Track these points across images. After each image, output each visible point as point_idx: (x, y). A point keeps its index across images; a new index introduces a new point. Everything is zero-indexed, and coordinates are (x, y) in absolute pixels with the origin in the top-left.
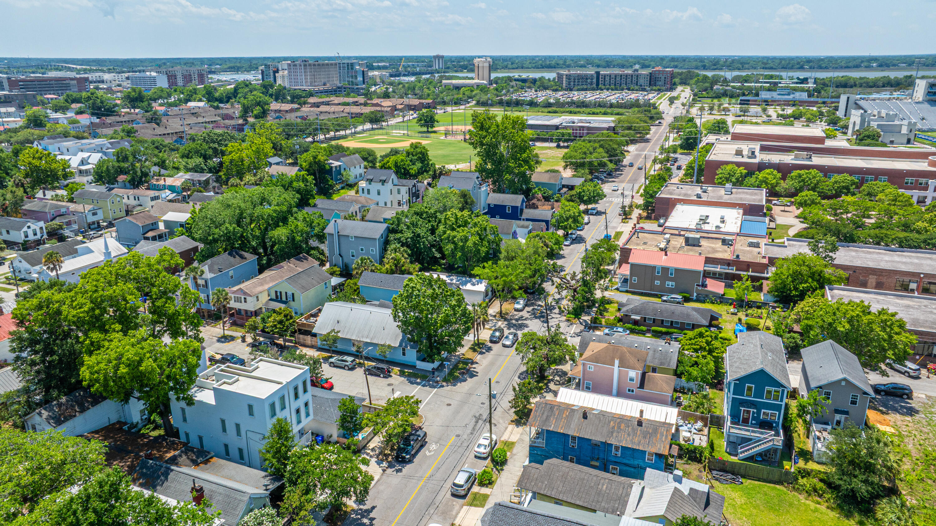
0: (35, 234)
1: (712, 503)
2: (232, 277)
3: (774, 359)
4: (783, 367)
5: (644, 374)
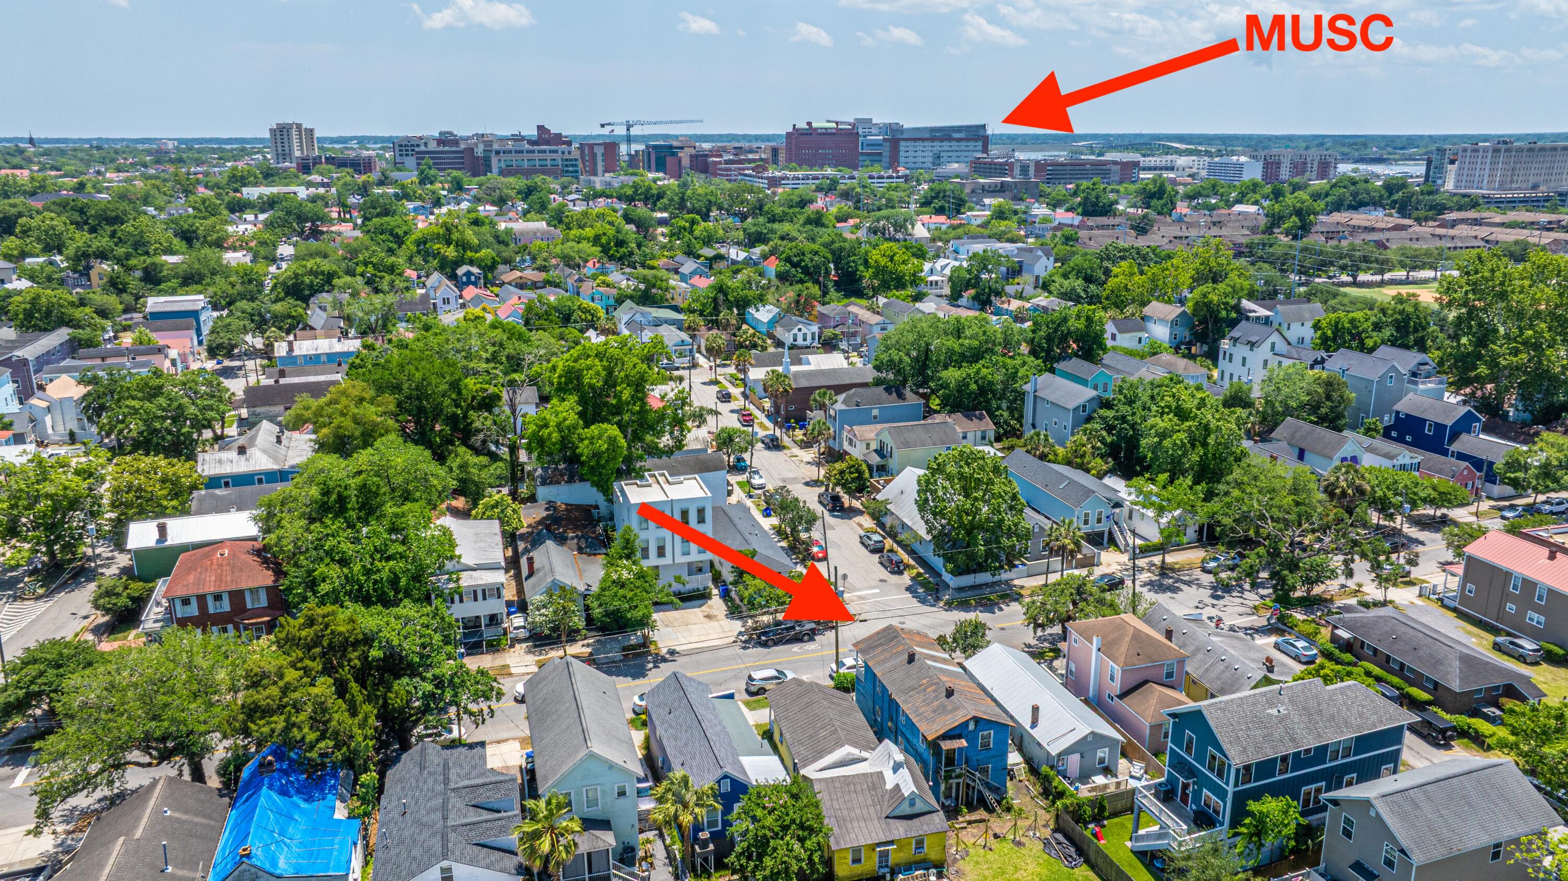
0: (805, 340)
1: (916, 822)
2: (875, 417)
3: (1282, 719)
4: (1293, 740)
5: (1145, 682)
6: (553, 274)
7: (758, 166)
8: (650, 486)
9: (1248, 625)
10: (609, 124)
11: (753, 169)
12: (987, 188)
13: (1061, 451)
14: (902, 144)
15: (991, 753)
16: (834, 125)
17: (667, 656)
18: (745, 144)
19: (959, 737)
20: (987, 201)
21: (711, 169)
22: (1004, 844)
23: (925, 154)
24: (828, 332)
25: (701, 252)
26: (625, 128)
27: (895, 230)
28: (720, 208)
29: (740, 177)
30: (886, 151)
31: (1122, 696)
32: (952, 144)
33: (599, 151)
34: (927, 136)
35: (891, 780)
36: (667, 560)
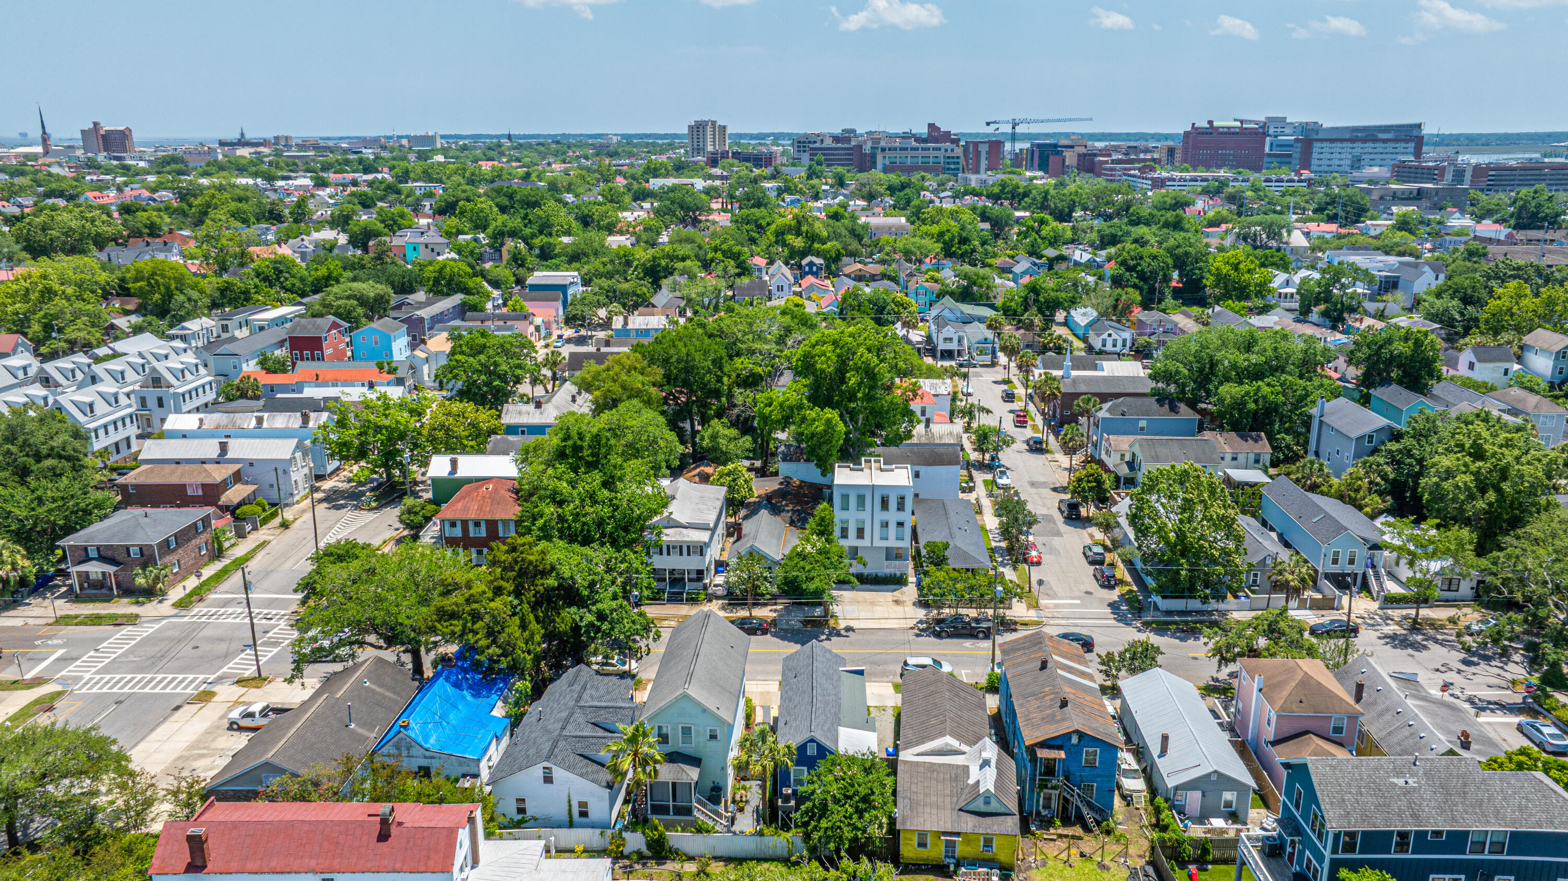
0: (1114, 346)
1: (988, 820)
2: (1142, 429)
3: (1407, 791)
4: (1415, 816)
5: (1306, 732)
6: (891, 269)
7: (1144, 167)
8: (862, 470)
9: (1496, 699)
10: (995, 122)
11: (1139, 169)
12: (1399, 195)
13: (1335, 481)
14: (1318, 144)
15: (1096, 772)
16: (1238, 124)
17: (843, 632)
18: (1141, 144)
19: (1059, 748)
20: (1395, 209)
21: (1097, 169)
22: (1088, 864)
23: (1343, 156)
24: (1142, 340)
25: (1045, 252)
26: (1011, 126)
27: (1268, 237)
28: (1085, 209)
29: (1124, 177)
30: (1296, 152)
31: (1274, 743)
32: (1377, 145)
33: (983, 149)
34: (1347, 136)
35: (975, 774)
36: (865, 543)
